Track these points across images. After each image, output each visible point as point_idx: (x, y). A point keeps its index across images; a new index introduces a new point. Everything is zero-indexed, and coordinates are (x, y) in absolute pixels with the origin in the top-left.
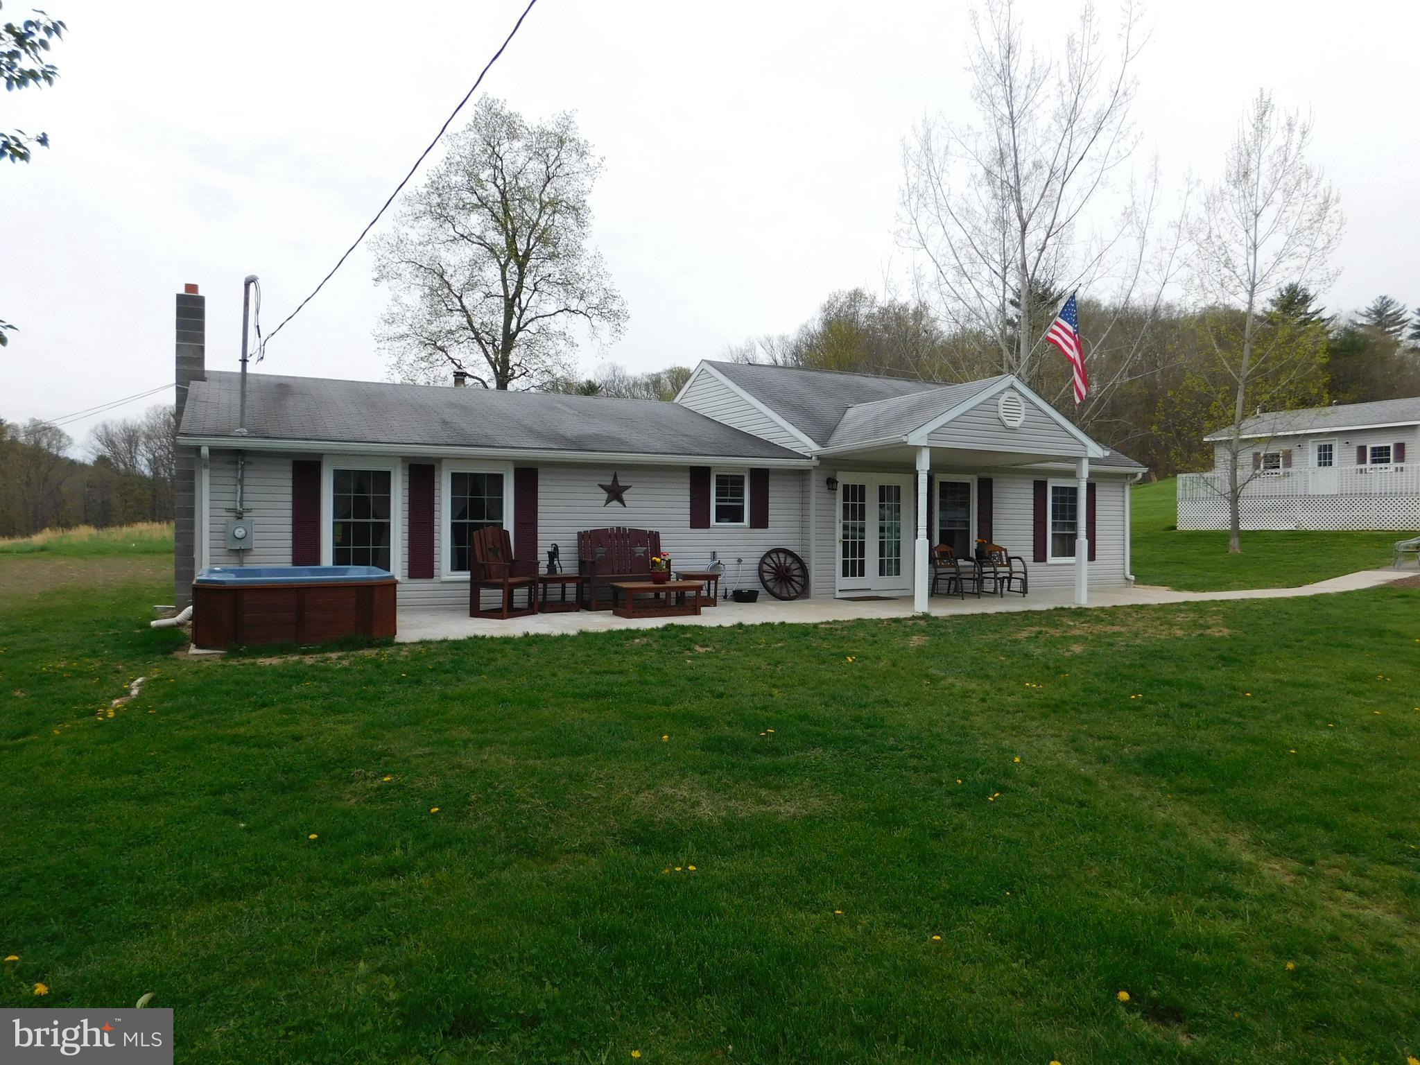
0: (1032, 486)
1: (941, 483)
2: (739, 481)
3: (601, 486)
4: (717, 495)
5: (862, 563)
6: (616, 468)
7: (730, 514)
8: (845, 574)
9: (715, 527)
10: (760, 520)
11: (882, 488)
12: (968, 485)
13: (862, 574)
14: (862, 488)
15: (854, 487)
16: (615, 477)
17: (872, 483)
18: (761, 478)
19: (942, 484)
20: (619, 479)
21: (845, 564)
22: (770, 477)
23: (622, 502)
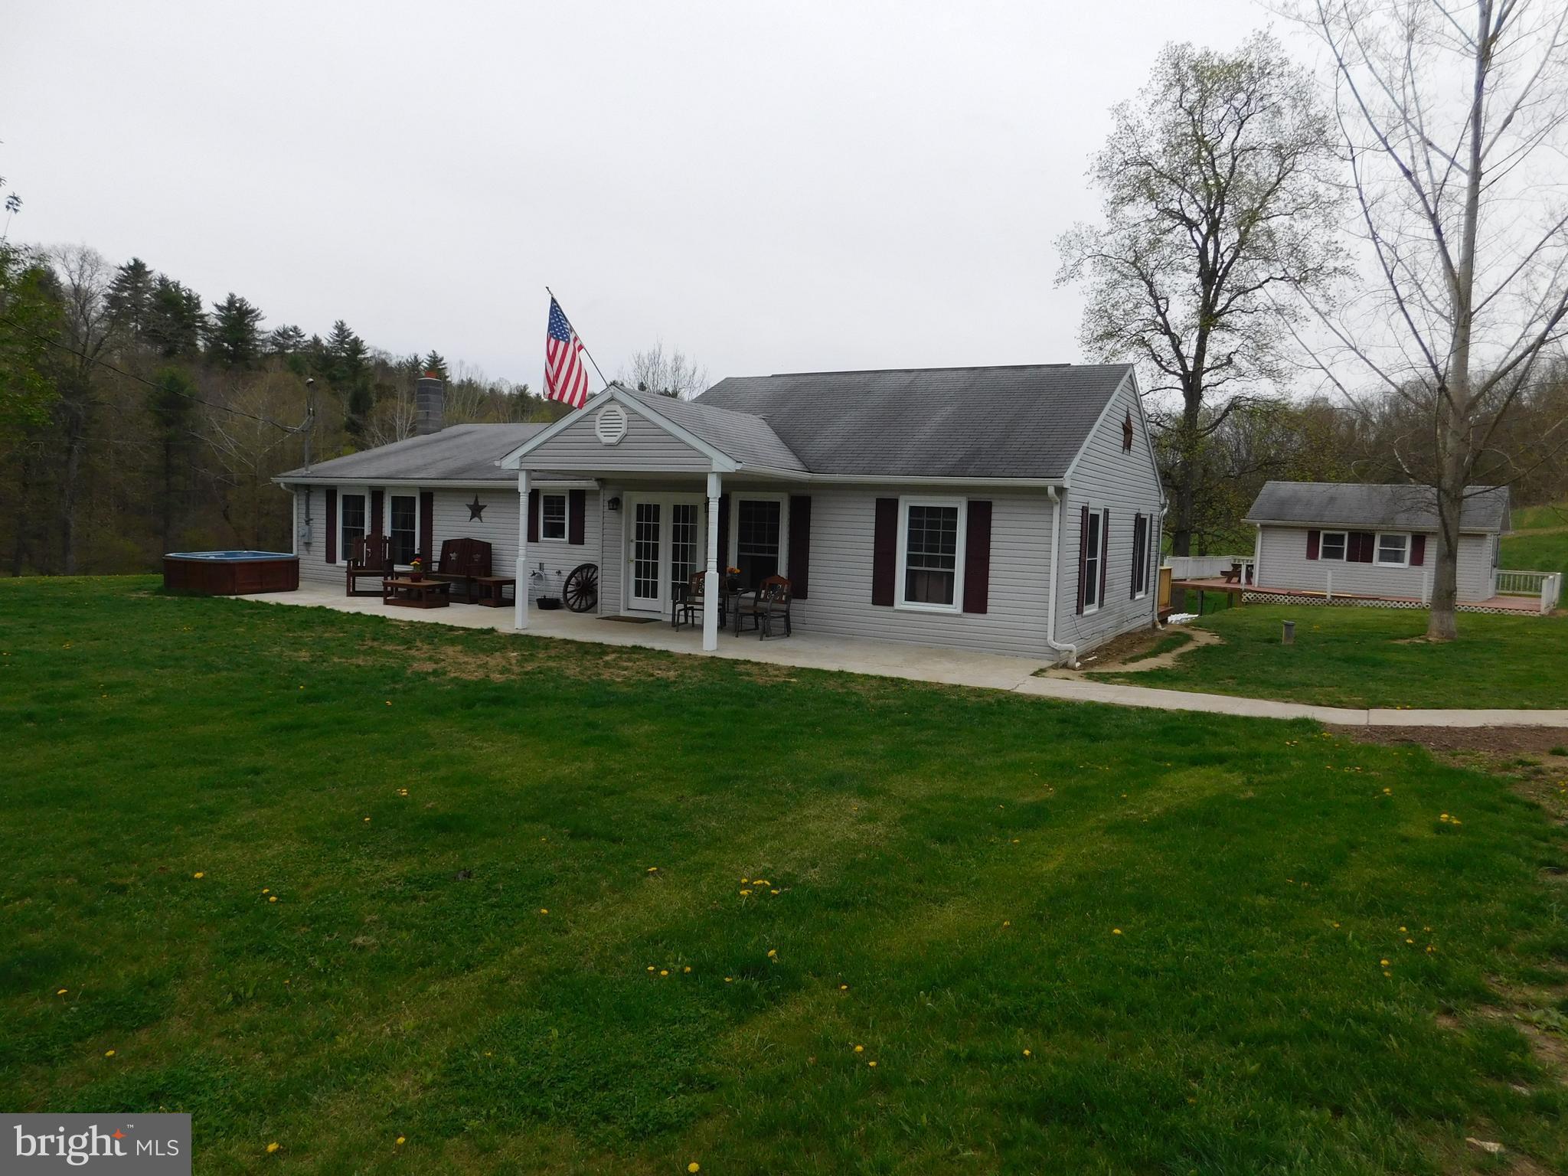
0: (874, 506)
1: (741, 502)
2: (561, 500)
3: (468, 505)
4: (545, 514)
5: (655, 584)
6: (477, 492)
7: (554, 531)
8: (638, 594)
9: (543, 541)
10: (577, 538)
11: (676, 508)
12: (778, 504)
13: (655, 596)
14: (657, 507)
15: (648, 506)
16: (476, 500)
17: (666, 502)
18: (578, 498)
19: (743, 504)
20: (479, 500)
21: (638, 583)
22: (587, 497)
23: (480, 518)
